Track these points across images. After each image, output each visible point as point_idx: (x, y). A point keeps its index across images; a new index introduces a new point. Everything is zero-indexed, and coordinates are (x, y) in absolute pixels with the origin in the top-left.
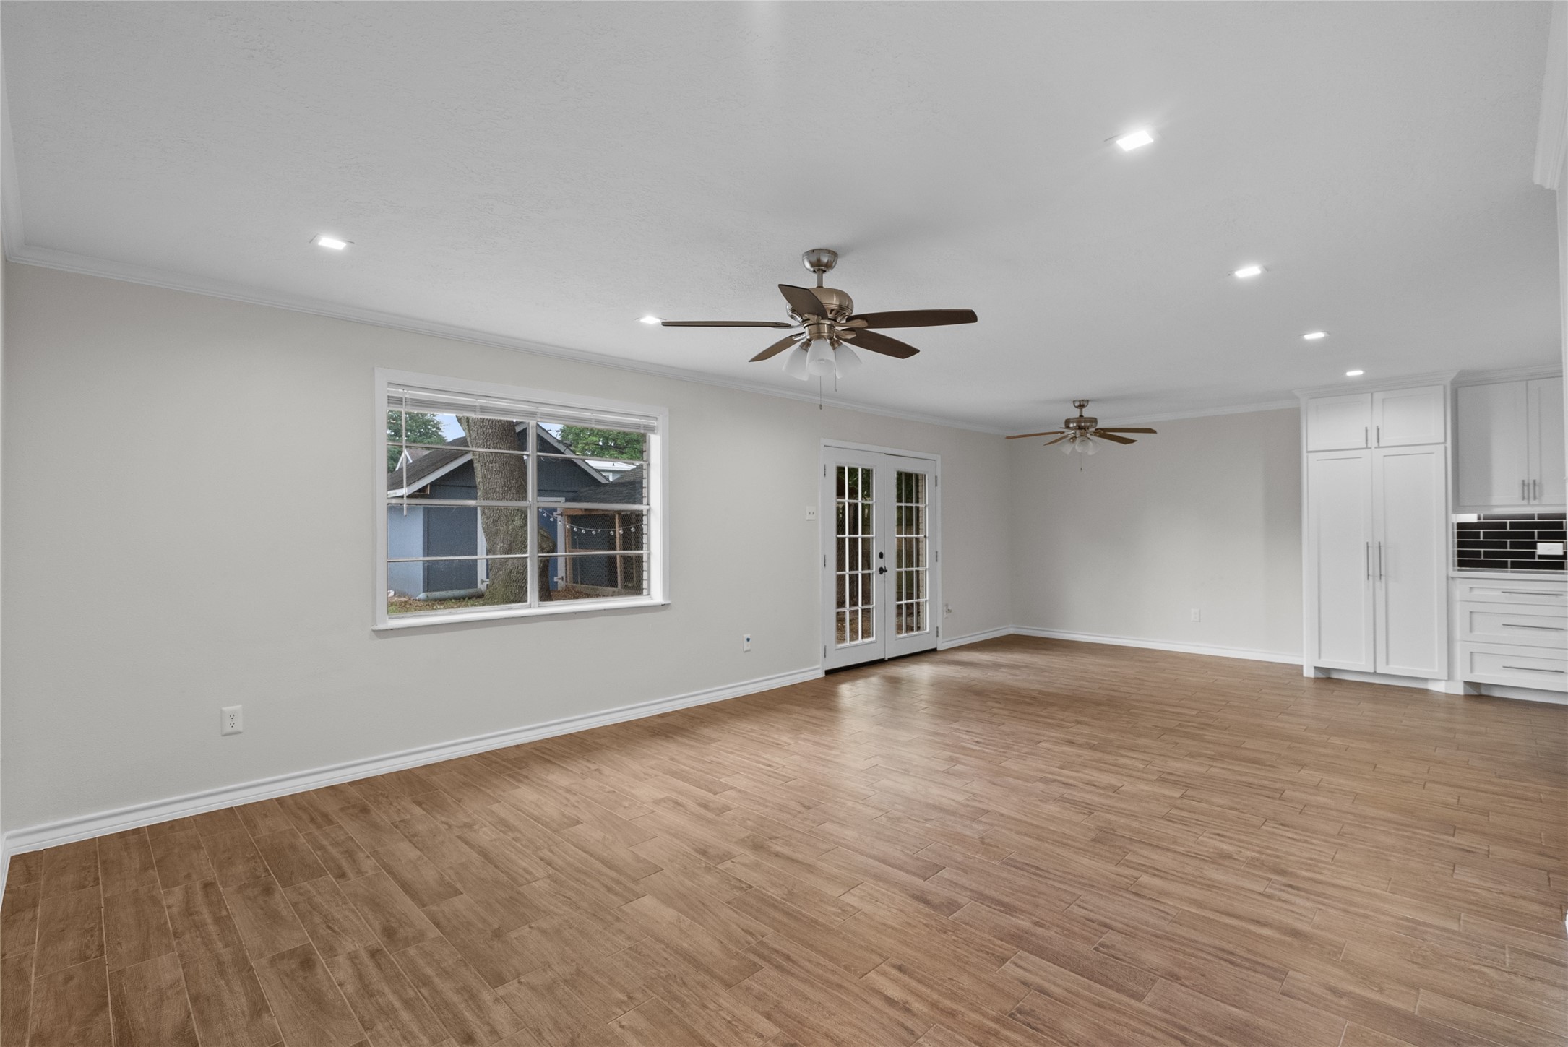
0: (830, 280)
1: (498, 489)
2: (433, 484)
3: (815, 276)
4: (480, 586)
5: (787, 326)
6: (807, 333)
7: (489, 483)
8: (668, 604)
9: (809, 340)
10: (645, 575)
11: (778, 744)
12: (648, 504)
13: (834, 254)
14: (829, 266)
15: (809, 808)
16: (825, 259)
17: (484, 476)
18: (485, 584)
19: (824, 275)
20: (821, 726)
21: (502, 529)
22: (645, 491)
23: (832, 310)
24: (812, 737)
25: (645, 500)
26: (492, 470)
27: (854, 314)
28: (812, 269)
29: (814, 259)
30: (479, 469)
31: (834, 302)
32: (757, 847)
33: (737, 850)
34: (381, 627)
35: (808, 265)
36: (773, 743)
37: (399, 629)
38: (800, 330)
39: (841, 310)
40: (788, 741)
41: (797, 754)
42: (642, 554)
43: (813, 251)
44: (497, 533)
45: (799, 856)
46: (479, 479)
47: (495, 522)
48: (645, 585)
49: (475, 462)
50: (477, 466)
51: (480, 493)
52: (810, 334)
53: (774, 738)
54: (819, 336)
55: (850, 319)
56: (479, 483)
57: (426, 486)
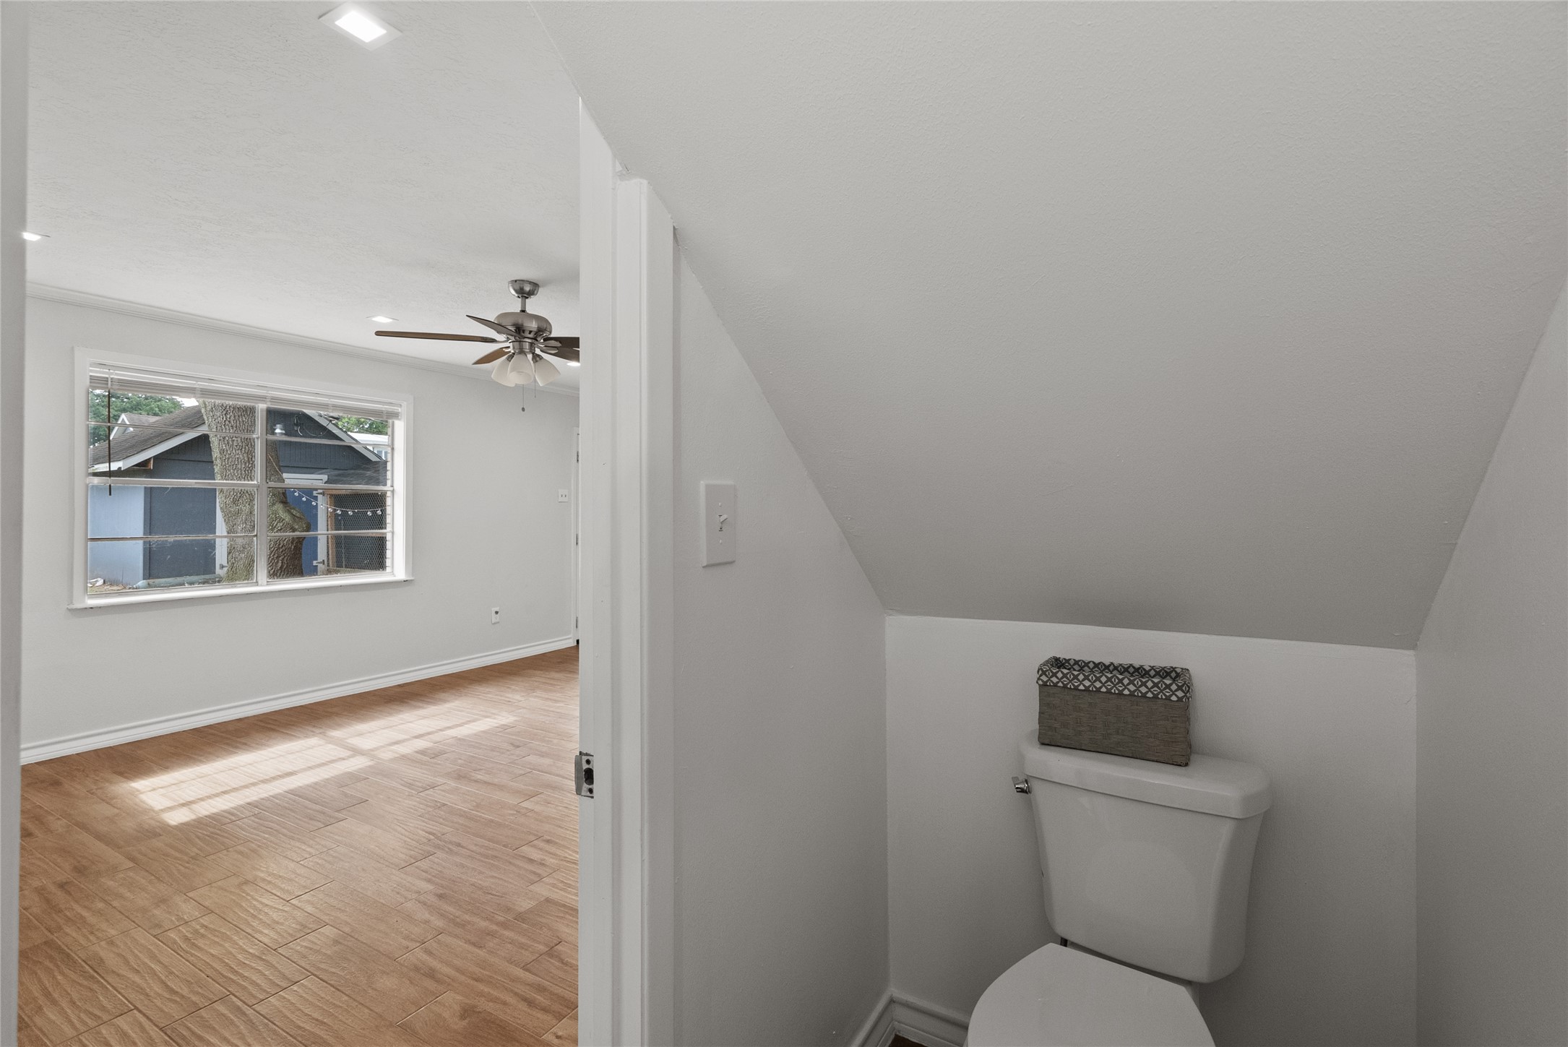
0: (533, 306)
1: (239, 466)
2: (157, 458)
3: (520, 300)
4: (218, 571)
5: (493, 341)
6: (511, 347)
7: (229, 459)
8: (411, 580)
9: (514, 354)
10: (388, 554)
11: (509, 702)
12: (392, 486)
13: (535, 286)
14: (531, 293)
15: (518, 747)
16: (527, 288)
17: (222, 452)
18: (225, 569)
19: (527, 300)
20: (555, 685)
21: (244, 508)
22: (389, 474)
23: (530, 332)
24: (545, 695)
25: (389, 483)
26: (233, 444)
27: (552, 336)
28: (516, 295)
29: (518, 288)
30: (216, 443)
31: (533, 325)
32: (460, 777)
33: (440, 780)
34: (78, 605)
35: (513, 292)
36: (505, 701)
37: (100, 607)
38: (507, 344)
39: (540, 331)
40: (520, 699)
41: (524, 708)
42: (385, 533)
43: (516, 281)
44: (238, 513)
45: (496, 781)
46: (216, 453)
47: (235, 502)
48: (388, 562)
49: (211, 436)
50: (214, 442)
51: (217, 469)
52: (514, 348)
53: (506, 697)
54: (522, 352)
55: (546, 339)
56: (216, 458)
57: (149, 459)
